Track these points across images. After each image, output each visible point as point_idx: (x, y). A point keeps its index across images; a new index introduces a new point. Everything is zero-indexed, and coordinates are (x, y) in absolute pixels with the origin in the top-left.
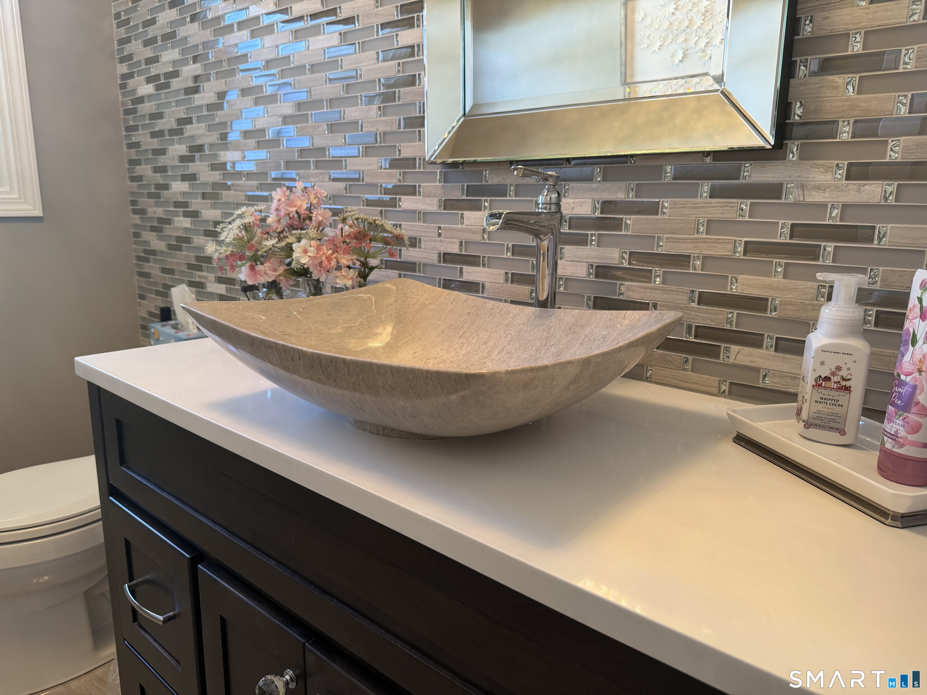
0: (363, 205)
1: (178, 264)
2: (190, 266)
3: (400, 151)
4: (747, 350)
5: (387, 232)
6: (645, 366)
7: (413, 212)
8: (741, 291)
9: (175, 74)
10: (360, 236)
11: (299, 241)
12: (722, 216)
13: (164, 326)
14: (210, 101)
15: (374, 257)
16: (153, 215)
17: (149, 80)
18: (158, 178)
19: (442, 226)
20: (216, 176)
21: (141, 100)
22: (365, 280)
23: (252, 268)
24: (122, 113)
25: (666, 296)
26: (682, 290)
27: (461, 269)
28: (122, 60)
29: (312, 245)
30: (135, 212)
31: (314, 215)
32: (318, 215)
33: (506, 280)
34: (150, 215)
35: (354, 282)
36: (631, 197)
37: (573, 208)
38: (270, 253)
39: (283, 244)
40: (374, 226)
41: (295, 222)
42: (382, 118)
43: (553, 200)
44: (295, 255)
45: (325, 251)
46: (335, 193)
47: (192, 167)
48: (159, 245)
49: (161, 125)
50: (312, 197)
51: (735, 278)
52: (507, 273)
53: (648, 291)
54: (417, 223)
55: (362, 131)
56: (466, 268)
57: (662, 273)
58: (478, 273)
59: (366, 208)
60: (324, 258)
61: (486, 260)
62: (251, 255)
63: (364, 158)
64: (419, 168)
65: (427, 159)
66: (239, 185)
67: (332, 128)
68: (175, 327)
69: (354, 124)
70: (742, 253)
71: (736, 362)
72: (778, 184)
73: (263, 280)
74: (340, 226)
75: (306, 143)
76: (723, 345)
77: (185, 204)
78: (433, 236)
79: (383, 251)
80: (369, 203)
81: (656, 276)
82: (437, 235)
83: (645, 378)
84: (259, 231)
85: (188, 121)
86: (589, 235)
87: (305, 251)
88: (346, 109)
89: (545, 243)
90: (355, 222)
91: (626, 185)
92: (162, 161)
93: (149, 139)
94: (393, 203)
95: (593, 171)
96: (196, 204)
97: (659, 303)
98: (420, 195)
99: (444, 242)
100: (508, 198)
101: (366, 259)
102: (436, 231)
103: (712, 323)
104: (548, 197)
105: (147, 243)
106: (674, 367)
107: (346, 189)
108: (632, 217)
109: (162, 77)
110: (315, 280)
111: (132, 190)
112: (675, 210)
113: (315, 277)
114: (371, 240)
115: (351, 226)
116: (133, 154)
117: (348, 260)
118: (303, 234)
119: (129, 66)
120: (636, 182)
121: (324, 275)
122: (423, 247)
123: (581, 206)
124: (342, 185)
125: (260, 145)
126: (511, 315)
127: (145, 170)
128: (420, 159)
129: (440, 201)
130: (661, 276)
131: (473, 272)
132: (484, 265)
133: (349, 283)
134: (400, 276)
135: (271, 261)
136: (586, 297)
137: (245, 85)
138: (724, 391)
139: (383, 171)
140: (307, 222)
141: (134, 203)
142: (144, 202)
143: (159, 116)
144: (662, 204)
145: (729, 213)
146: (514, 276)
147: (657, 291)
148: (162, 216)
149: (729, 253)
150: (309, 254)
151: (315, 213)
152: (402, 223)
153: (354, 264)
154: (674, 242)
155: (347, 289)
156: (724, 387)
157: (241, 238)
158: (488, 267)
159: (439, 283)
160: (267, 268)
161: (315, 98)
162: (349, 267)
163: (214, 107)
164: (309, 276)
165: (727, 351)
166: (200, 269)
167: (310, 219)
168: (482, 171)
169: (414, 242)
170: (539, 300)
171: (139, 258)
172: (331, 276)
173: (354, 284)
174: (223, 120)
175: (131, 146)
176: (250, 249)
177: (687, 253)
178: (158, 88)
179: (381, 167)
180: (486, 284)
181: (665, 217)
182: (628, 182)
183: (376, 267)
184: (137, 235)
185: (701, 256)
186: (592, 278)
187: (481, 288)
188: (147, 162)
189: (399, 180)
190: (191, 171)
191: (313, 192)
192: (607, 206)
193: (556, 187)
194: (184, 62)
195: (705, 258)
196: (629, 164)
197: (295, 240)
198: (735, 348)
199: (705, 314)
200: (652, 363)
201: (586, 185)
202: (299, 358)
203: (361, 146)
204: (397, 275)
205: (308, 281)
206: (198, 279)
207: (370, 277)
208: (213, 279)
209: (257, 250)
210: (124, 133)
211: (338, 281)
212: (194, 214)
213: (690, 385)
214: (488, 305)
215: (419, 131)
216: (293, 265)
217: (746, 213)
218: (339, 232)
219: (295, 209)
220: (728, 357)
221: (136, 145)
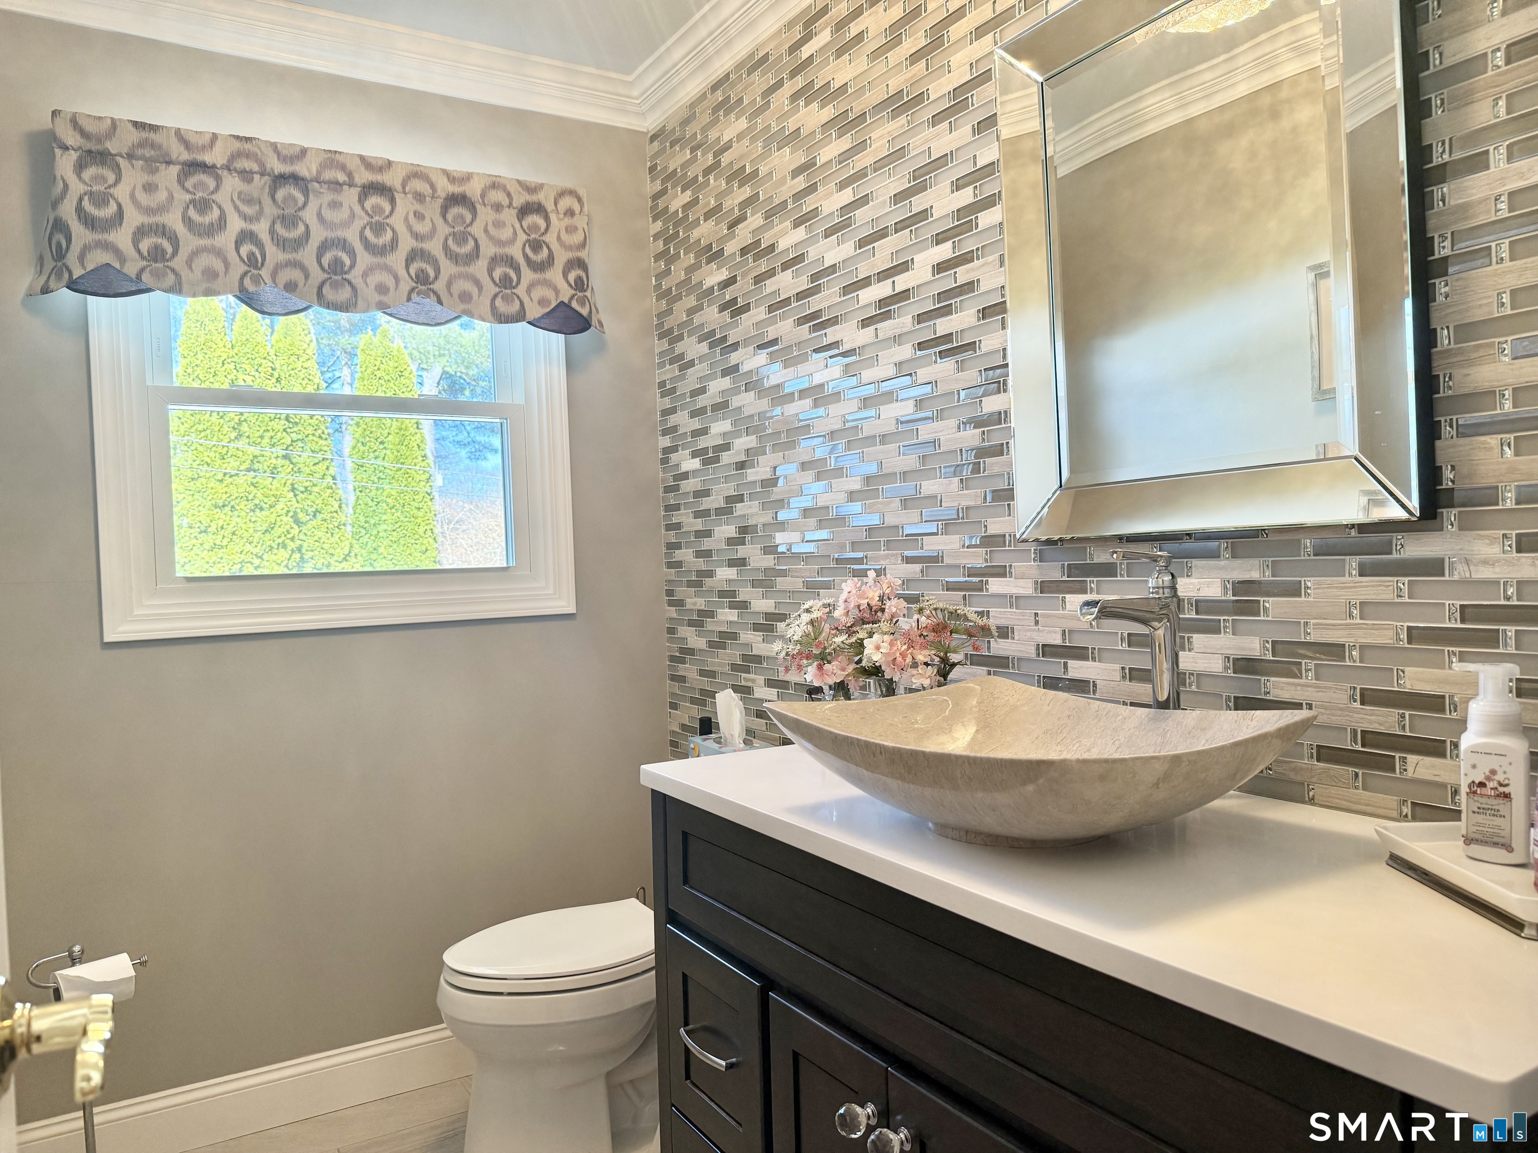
0: (943, 590)
1: (720, 665)
2: (734, 667)
3: (986, 526)
4: (1428, 760)
5: (971, 621)
6: (1306, 784)
7: (1004, 596)
8: (1411, 687)
9: (726, 447)
10: (939, 629)
11: (871, 637)
12: (1377, 598)
13: (706, 739)
14: (764, 477)
15: (955, 652)
16: (692, 607)
17: (694, 455)
18: (701, 564)
19: (1039, 612)
20: (769, 561)
21: (685, 476)
22: (945, 678)
23: (820, 667)
24: (661, 490)
25: (1321, 694)
26: (1340, 687)
27: (1065, 664)
28: (665, 432)
29: (885, 640)
30: (671, 603)
31: (887, 607)
32: (892, 606)
33: (1124, 677)
34: (688, 607)
35: (932, 681)
36: (1268, 576)
37: (1199, 590)
38: (838, 651)
39: (853, 640)
40: (955, 615)
41: (865, 615)
42: (965, 492)
43: (1167, 584)
44: (866, 652)
45: (899, 648)
46: (910, 577)
47: (742, 551)
48: (697, 642)
49: (708, 503)
50: (885, 586)
51: (1402, 671)
52: (1123, 668)
53: (1299, 688)
54: (1009, 610)
55: (941, 506)
56: (1071, 663)
57: (1313, 667)
58: (1087, 668)
59: (946, 592)
60: (898, 654)
61: (1096, 652)
62: (818, 653)
63: (944, 536)
64: (1010, 546)
65: (1018, 536)
66: (797, 570)
67: (906, 503)
68: (718, 741)
69: (933, 499)
70: (1406, 641)
71: (1416, 776)
72: (1438, 558)
73: (831, 680)
74: (916, 617)
75: (875, 520)
76: (1397, 755)
77: (733, 594)
78: (1030, 624)
79: (966, 645)
80: (950, 587)
81: (1307, 670)
82: (1033, 624)
83: (1307, 799)
84: (827, 626)
85: (740, 499)
86: (1222, 621)
87: (878, 648)
88: (922, 483)
89: (1161, 632)
90: (934, 612)
91: (1260, 561)
92: (707, 544)
93: (691, 520)
94: (980, 587)
95: (1219, 546)
96: (745, 593)
97: (1314, 703)
98: (1011, 577)
99: (1042, 631)
100: (1119, 578)
101: (946, 654)
102: (1033, 618)
103: (1381, 728)
104: (1160, 581)
105: (684, 640)
106: (1340, 784)
107: (922, 571)
108: (1271, 599)
109: (710, 451)
110: (887, 680)
111: (670, 578)
112: (1321, 591)
113: (887, 676)
114: (951, 632)
115: (928, 617)
116: (672, 537)
117: (925, 656)
118: (875, 628)
119: (673, 439)
120: (1270, 559)
121: (898, 673)
122: (1016, 638)
123: (1208, 587)
124: (917, 567)
125: (821, 525)
126: (1120, 717)
127: (685, 555)
128: (1010, 536)
129: (1036, 583)
130: (1313, 670)
131: (1081, 667)
132: (1094, 659)
133: (927, 682)
134: (989, 673)
135: (839, 659)
136: (1224, 697)
137: (806, 458)
138: (1406, 816)
139: (966, 550)
140: (879, 614)
141: (670, 593)
142: (682, 592)
143: (706, 493)
144: (1305, 584)
145: (1384, 594)
146: (1133, 672)
147: (1309, 689)
148: (703, 608)
149: (1391, 642)
150: (881, 650)
151: (888, 604)
152: (990, 610)
153: (932, 660)
154: (1324, 628)
155: (924, 689)
156: (1407, 810)
157: (807, 635)
158: (1099, 661)
159: (1039, 682)
160: (835, 668)
161: (885, 471)
162: (926, 664)
163: (771, 482)
164: (880, 675)
165: (1403, 762)
166: (747, 670)
167: (883, 610)
168: (1086, 548)
169: (1005, 632)
170: (1157, 701)
171: (673, 659)
172: (905, 675)
173: (932, 684)
174: (779, 497)
175: (669, 527)
176: (817, 646)
177: (1341, 640)
178: (705, 463)
179: (963, 546)
180: (1098, 682)
181: (1311, 599)
182: (1262, 560)
183: (958, 663)
184: (671, 631)
185: (1358, 645)
186: (1230, 673)
187: (1092, 688)
188: (688, 545)
189: (986, 560)
190: (740, 555)
191: (886, 581)
192: (1242, 586)
193: (1169, 568)
194: (736, 434)
195: (1363, 648)
196: (1260, 538)
197: (866, 635)
198: (1412, 759)
199: (1371, 715)
200: (1314, 780)
201: (1212, 562)
202: (881, 753)
203: (940, 523)
204: (985, 673)
205: (879, 680)
206: (743, 683)
207: (951, 676)
208: (762, 682)
209: (825, 648)
210: (663, 513)
211: (914, 681)
212: (744, 605)
213: (1363, 808)
214: (1092, 706)
215: (1009, 505)
216: (864, 664)
217: (1404, 593)
218: (914, 625)
219: (866, 601)
220: (1405, 770)
221: (678, 526)
